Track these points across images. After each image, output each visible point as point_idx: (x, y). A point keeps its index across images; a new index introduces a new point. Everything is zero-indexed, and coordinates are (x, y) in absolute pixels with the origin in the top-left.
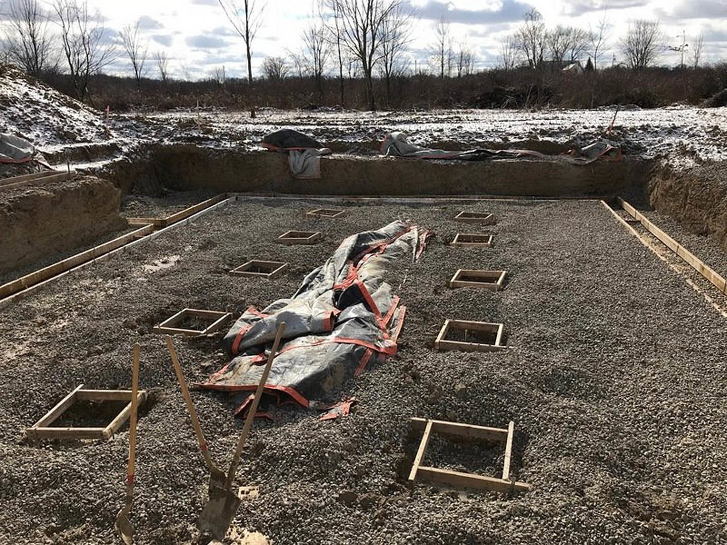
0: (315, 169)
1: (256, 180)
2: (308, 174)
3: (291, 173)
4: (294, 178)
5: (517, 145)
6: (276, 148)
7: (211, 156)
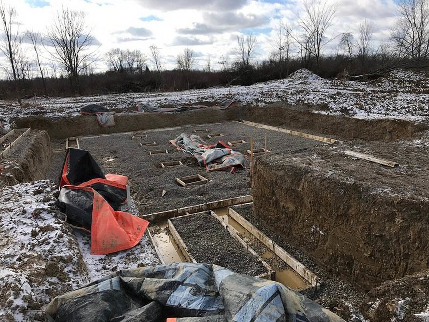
0: (112, 121)
1: (80, 130)
2: (108, 124)
3: (99, 124)
4: (101, 127)
5: (196, 104)
6: (89, 113)
7: (53, 120)
